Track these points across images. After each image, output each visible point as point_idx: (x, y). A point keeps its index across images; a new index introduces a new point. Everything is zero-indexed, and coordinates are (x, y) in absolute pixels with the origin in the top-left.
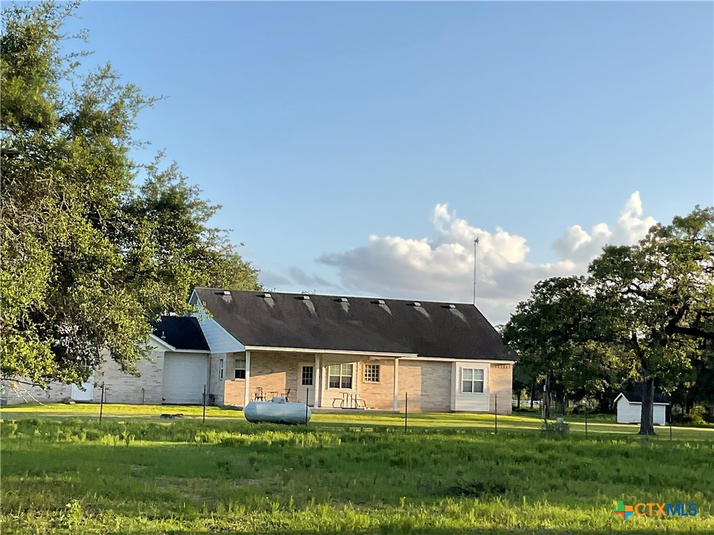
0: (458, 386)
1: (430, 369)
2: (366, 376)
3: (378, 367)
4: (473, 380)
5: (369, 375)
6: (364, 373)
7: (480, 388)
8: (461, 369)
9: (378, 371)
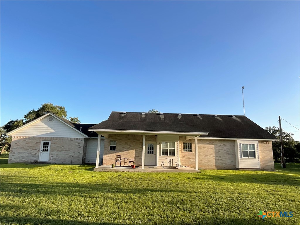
0: (239, 154)
1: (222, 145)
2: (184, 148)
3: (191, 144)
4: (249, 150)
5: (186, 148)
6: (183, 147)
7: (253, 155)
8: (240, 144)
9: (191, 146)
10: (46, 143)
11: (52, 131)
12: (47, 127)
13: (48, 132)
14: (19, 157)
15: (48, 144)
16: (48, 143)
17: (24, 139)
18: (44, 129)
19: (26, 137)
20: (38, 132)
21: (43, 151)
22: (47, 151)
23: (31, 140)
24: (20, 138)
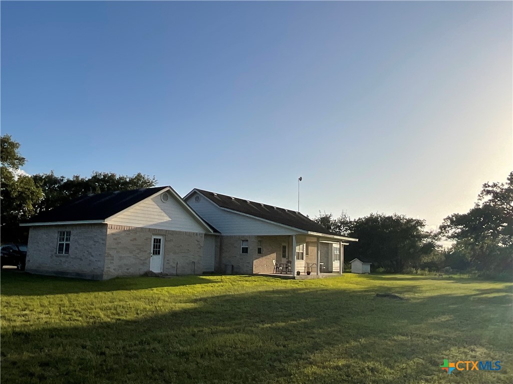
0: (333, 257)
4: (337, 254)
8: (334, 247)
10: (157, 239)
11: (167, 219)
12: (160, 210)
13: (162, 221)
14: (120, 266)
15: (160, 242)
16: (160, 240)
17: (127, 231)
18: (156, 213)
19: (130, 228)
20: (148, 220)
21: (154, 254)
22: (159, 254)
23: (138, 234)
24: (121, 229)
